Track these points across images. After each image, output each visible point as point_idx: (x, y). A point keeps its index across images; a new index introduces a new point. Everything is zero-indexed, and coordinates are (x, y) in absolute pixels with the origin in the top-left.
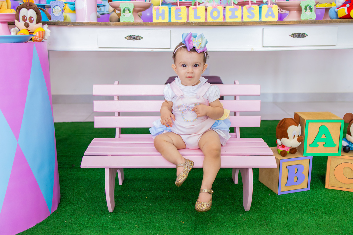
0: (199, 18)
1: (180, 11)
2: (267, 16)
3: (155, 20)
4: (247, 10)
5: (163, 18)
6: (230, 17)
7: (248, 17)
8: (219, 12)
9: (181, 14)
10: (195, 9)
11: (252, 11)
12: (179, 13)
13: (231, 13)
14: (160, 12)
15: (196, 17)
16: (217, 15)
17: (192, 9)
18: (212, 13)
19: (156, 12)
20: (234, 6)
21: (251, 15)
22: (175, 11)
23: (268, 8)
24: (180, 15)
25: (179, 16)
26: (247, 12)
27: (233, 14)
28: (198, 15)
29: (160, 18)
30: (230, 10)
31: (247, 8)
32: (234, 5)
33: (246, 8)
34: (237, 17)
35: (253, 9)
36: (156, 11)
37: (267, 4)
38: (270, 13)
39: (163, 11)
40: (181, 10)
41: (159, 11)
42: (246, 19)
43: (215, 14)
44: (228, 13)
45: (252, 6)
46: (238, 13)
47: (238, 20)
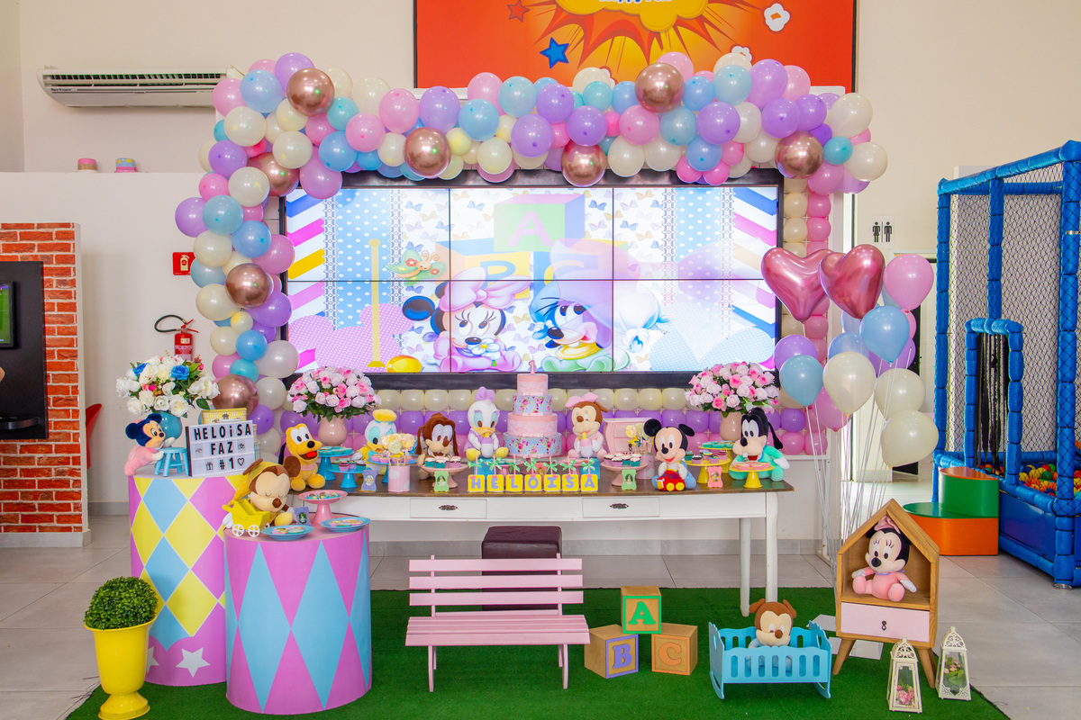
0: (516, 487)
1: (497, 480)
2: (586, 485)
3: (470, 490)
4: (566, 479)
5: (479, 487)
6: (549, 486)
7: (568, 486)
8: (537, 482)
11: (571, 480)
12: (495, 482)
13: (549, 482)
14: (476, 481)
15: (513, 486)
16: (535, 485)
17: (509, 478)
18: (529, 482)
19: (472, 481)
20: (553, 475)
21: (570, 485)
22: (491, 480)
23: (588, 478)
24: (497, 484)
25: (496, 486)
26: (566, 481)
27: (552, 483)
29: (476, 486)
30: (549, 479)
33: (565, 476)
35: (573, 478)
36: (470, 480)
37: (587, 473)
38: (590, 483)
39: (479, 480)
40: (498, 478)
41: (474, 480)
42: (565, 489)
43: (533, 483)
44: (547, 483)
45: (571, 475)
46: (557, 482)
47: (557, 490)
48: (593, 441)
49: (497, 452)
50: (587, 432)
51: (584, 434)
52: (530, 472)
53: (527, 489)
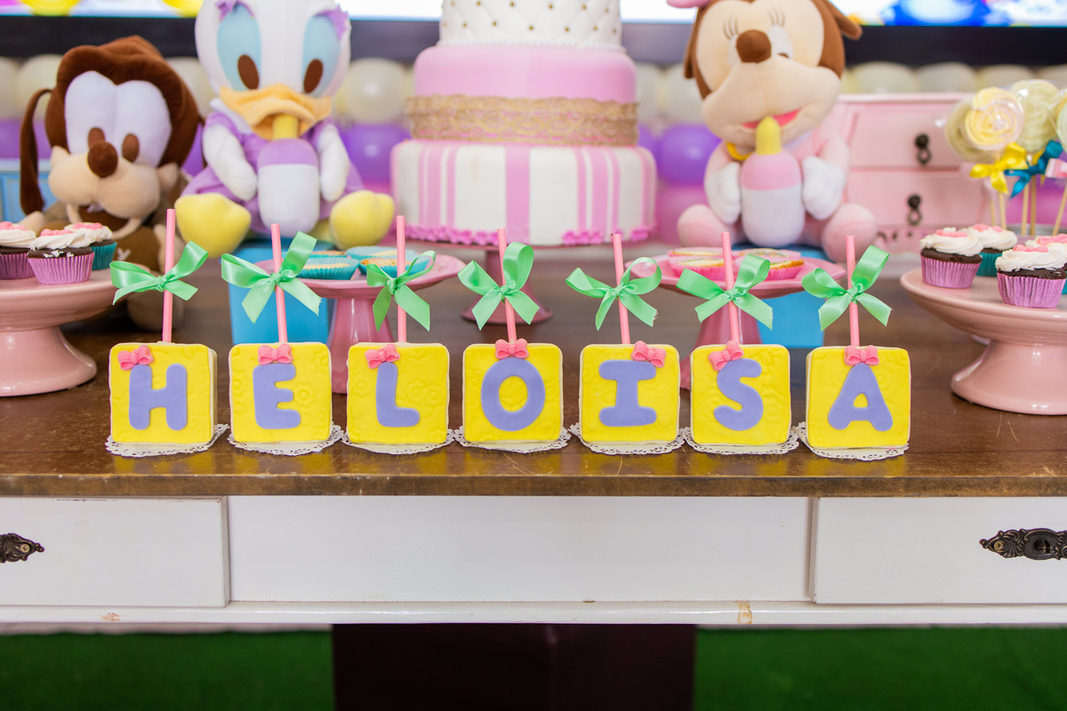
0: (410, 418)
1: (290, 374)
2: (841, 416)
3: (125, 439)
4: (714, 375)
5: (178, 420)
6: (608, 418)
7: (723, 416)
8: (536, 387)
9: (296, 392)
10: (384, 363)
11: (745, 381)
12: (280, 385)
13: (612, 387)
14: (160, 382)
15: (392, 415)
16: (524, 402)
17: (365, 364)
18: (490, 389)
19: (133, 381)
20: (631, 347)
21: (737, 407)
22: (257, 372)
23: (847, 370)
24: (289, 396)
25: (283, 406)
26: (715, 384)
27: (627, 395)
28: (402, 403)
29: (159, 415)
30: (608, 370)
31: (717, 364)
32: (633, 341)
33: (710, 360)
34: (648, 417)
35: (753, 369)
36: (128, 374)
37: (844, 339)
38: (861, 402)
39: (178, 375)
40: (298, 364)
41: (149, 376)
42: (711, 437)
43: (513, 395)
44: (597, 394)
45: (749, 351)
46: (659, 393)
47: (659, 437)
48: (812, 163)
49: (337, 213)
50: (784, 118)
51: (769, 127)
52: (494, 331)
53: (478, 430)
